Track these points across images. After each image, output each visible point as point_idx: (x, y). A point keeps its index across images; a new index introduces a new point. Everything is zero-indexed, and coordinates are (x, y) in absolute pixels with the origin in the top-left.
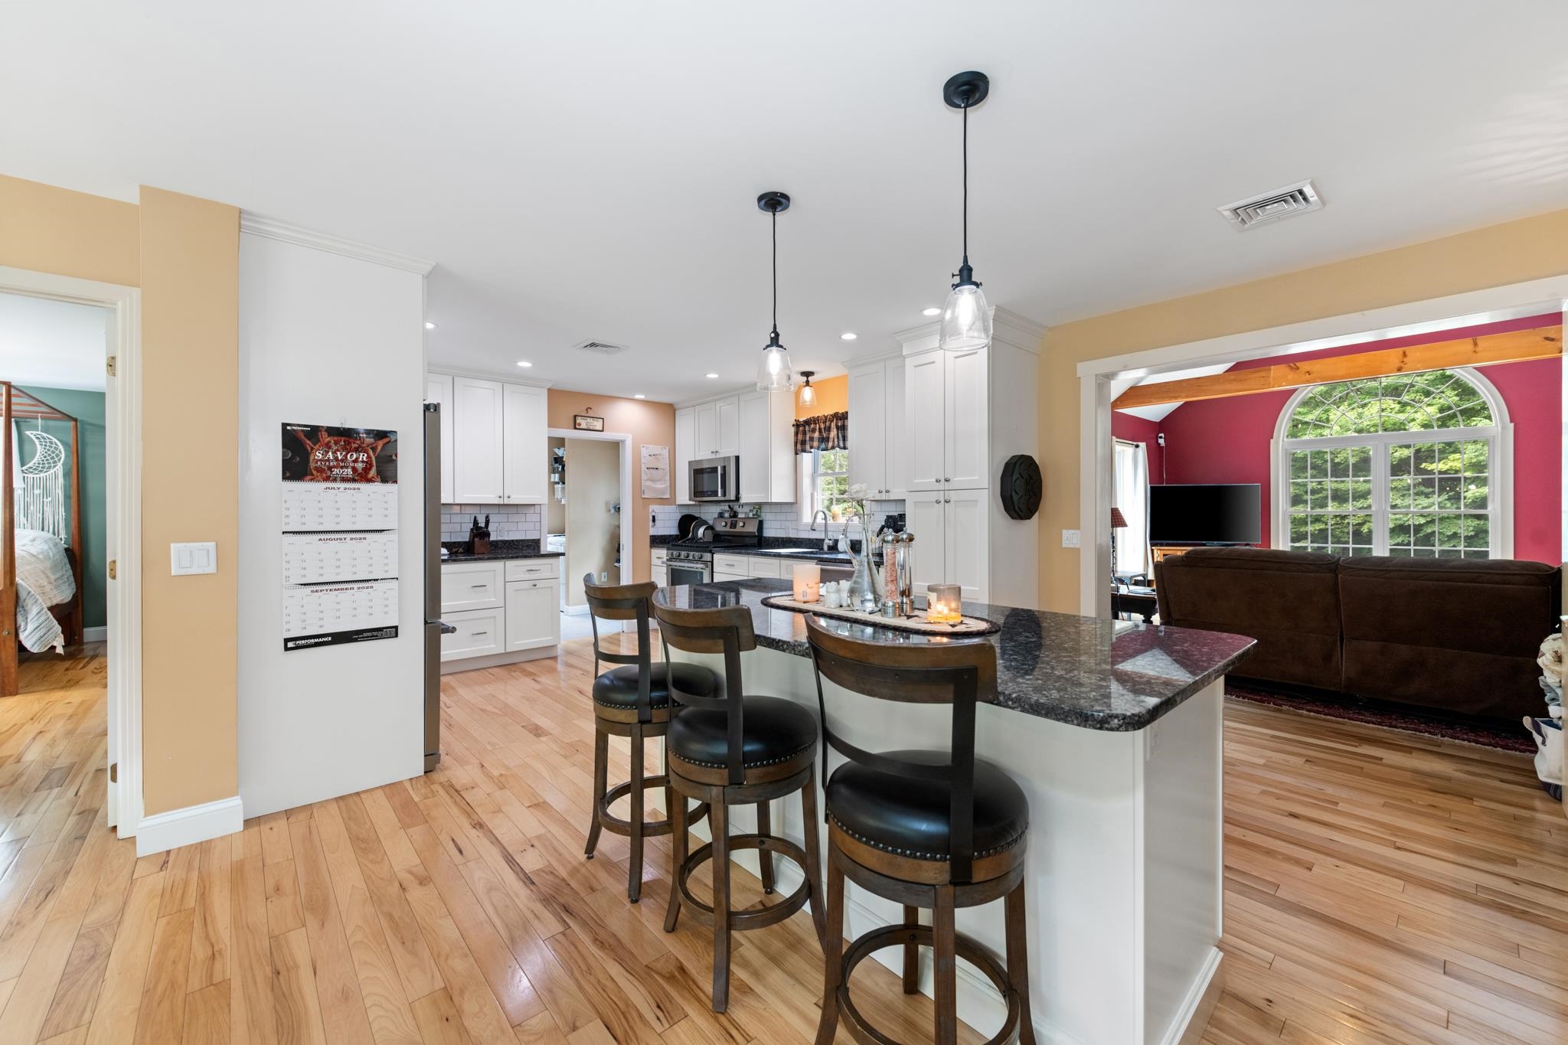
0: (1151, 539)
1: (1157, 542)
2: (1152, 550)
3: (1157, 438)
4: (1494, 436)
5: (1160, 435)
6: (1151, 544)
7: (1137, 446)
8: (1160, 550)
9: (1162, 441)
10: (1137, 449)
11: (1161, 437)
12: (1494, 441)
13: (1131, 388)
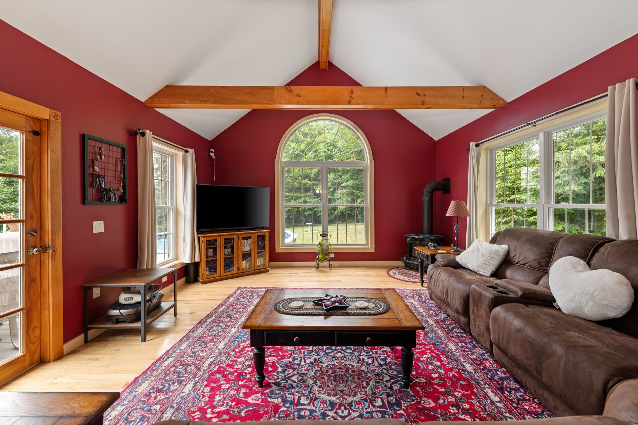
0: (198, 228)
1: (202, 230)
2: (199, 238)
3: (209, 152)
4: (366, 167)
5: (211, 150)
6: (197, 232)
7: (187, 152)
8: (204, 237)
9: (212, 154)
10: (187, 154)
11: (212, 152)
12: (366, 170)
13: (167, 87)
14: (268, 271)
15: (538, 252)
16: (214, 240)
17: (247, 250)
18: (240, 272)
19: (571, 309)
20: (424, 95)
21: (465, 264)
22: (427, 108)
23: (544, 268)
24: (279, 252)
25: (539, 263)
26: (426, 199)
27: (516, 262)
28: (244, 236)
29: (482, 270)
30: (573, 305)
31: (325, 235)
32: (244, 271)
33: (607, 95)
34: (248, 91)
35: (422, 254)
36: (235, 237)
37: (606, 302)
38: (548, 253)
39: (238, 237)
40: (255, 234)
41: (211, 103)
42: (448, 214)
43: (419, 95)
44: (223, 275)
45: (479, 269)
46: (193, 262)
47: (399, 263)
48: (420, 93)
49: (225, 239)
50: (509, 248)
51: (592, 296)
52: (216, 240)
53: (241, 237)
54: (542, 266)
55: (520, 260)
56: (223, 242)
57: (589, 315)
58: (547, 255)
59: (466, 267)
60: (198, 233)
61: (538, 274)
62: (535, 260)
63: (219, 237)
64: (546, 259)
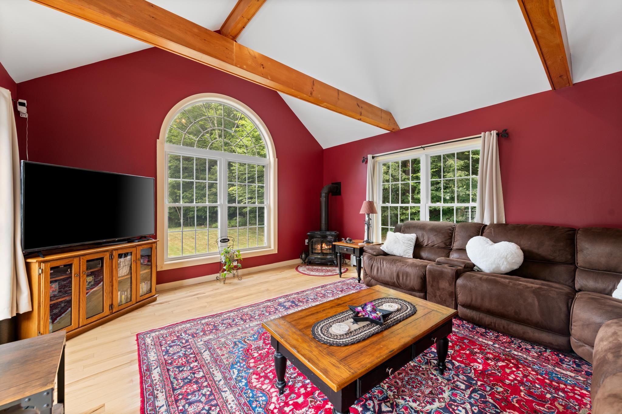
1: (37, 249)
3: (16, 103)
4: (268, 164)
5: (21, 101)
6: (24, 255)
8: (39, 263)
9: (23, 110)
11: (22, 104)
12: (267, 168)
14: (155, 300)
15: (443, 236)
16: (65, 266)
17: (123, 275)
18: (114, 311)
19: (492, 269)
20: (362, 107)
21: (391, 251)
22: (359, 120)
23: (449, 247)
24: (164, 269)
25: (445, 244)
26: (323, 200)
27: (425, 245)
28: (120, 252)
29: (407, 254)
30: (494, 266)
31: (226, 240)
32: (121, 308)
33: (481, 137)
34: (196, 30)
35: (345, 248)
36: (107, 257)
37: (514, 261)
38: (450, 236)
39: (111, 255)
40: (138, 247)
41: (125, 21)
42: (361, 212)
43: (359, 106)
44: (85, 323)
45: (405, 254)
46: (15, 315)
47: (298, 261)
48: (359, 104)
49: (88, 261)
50: (417, 236)
51: (506, 258)
52: (70, 266)
53: (115, 254)
54: (447, 246)
55: (429, 243)
56: (85, 267)
57: (503, 271)
58: (449, 237)
59: (392, 254)
60: (26, 256)
61: (446, 251)
62: (442, 242)
63: (78, 259)
64: (449, 240)
